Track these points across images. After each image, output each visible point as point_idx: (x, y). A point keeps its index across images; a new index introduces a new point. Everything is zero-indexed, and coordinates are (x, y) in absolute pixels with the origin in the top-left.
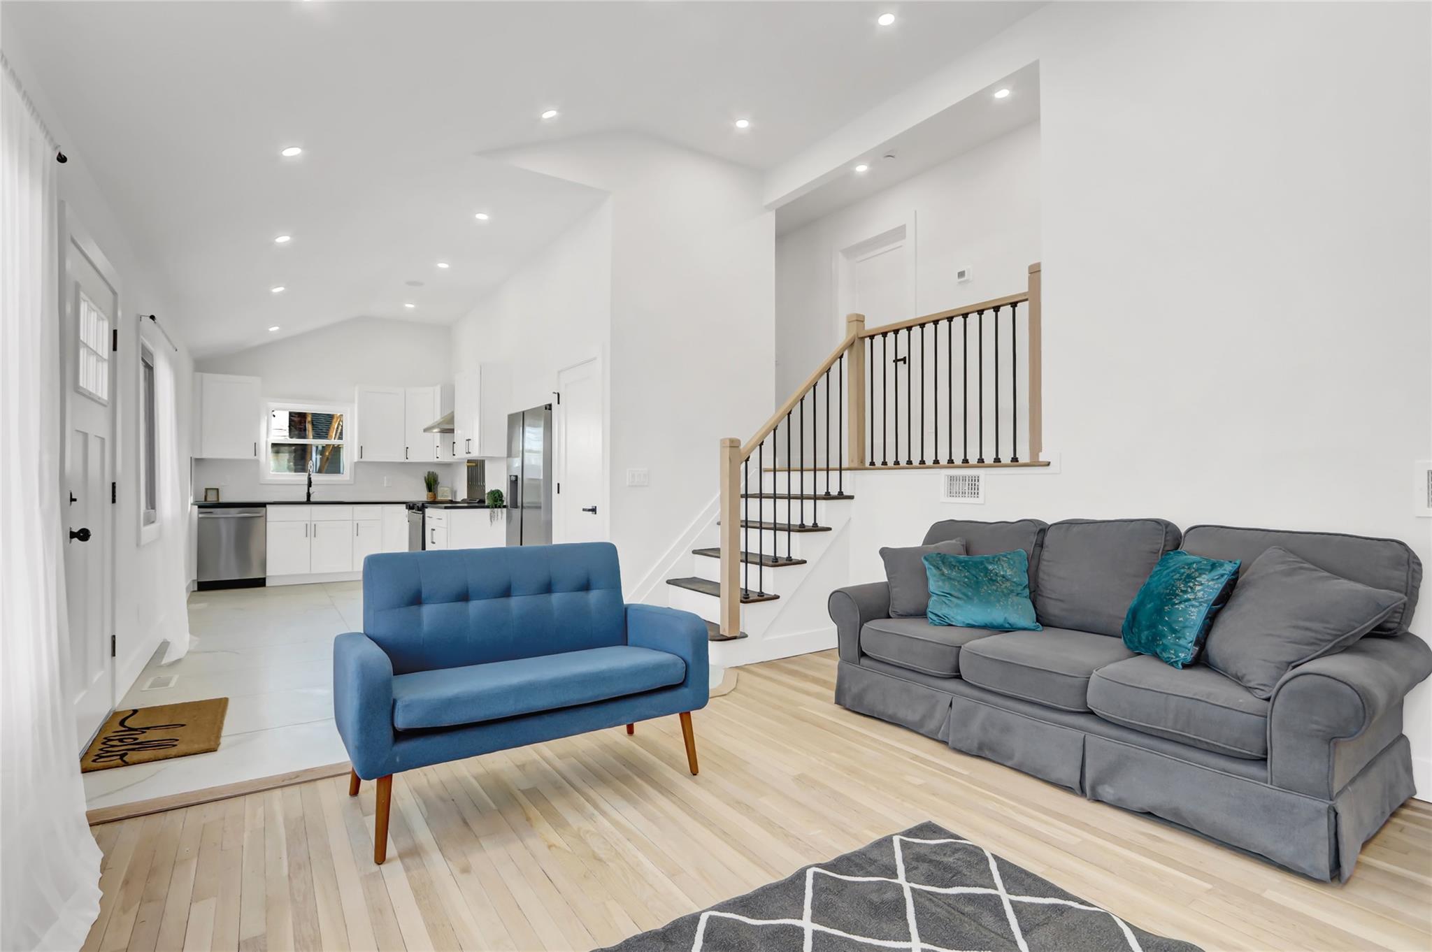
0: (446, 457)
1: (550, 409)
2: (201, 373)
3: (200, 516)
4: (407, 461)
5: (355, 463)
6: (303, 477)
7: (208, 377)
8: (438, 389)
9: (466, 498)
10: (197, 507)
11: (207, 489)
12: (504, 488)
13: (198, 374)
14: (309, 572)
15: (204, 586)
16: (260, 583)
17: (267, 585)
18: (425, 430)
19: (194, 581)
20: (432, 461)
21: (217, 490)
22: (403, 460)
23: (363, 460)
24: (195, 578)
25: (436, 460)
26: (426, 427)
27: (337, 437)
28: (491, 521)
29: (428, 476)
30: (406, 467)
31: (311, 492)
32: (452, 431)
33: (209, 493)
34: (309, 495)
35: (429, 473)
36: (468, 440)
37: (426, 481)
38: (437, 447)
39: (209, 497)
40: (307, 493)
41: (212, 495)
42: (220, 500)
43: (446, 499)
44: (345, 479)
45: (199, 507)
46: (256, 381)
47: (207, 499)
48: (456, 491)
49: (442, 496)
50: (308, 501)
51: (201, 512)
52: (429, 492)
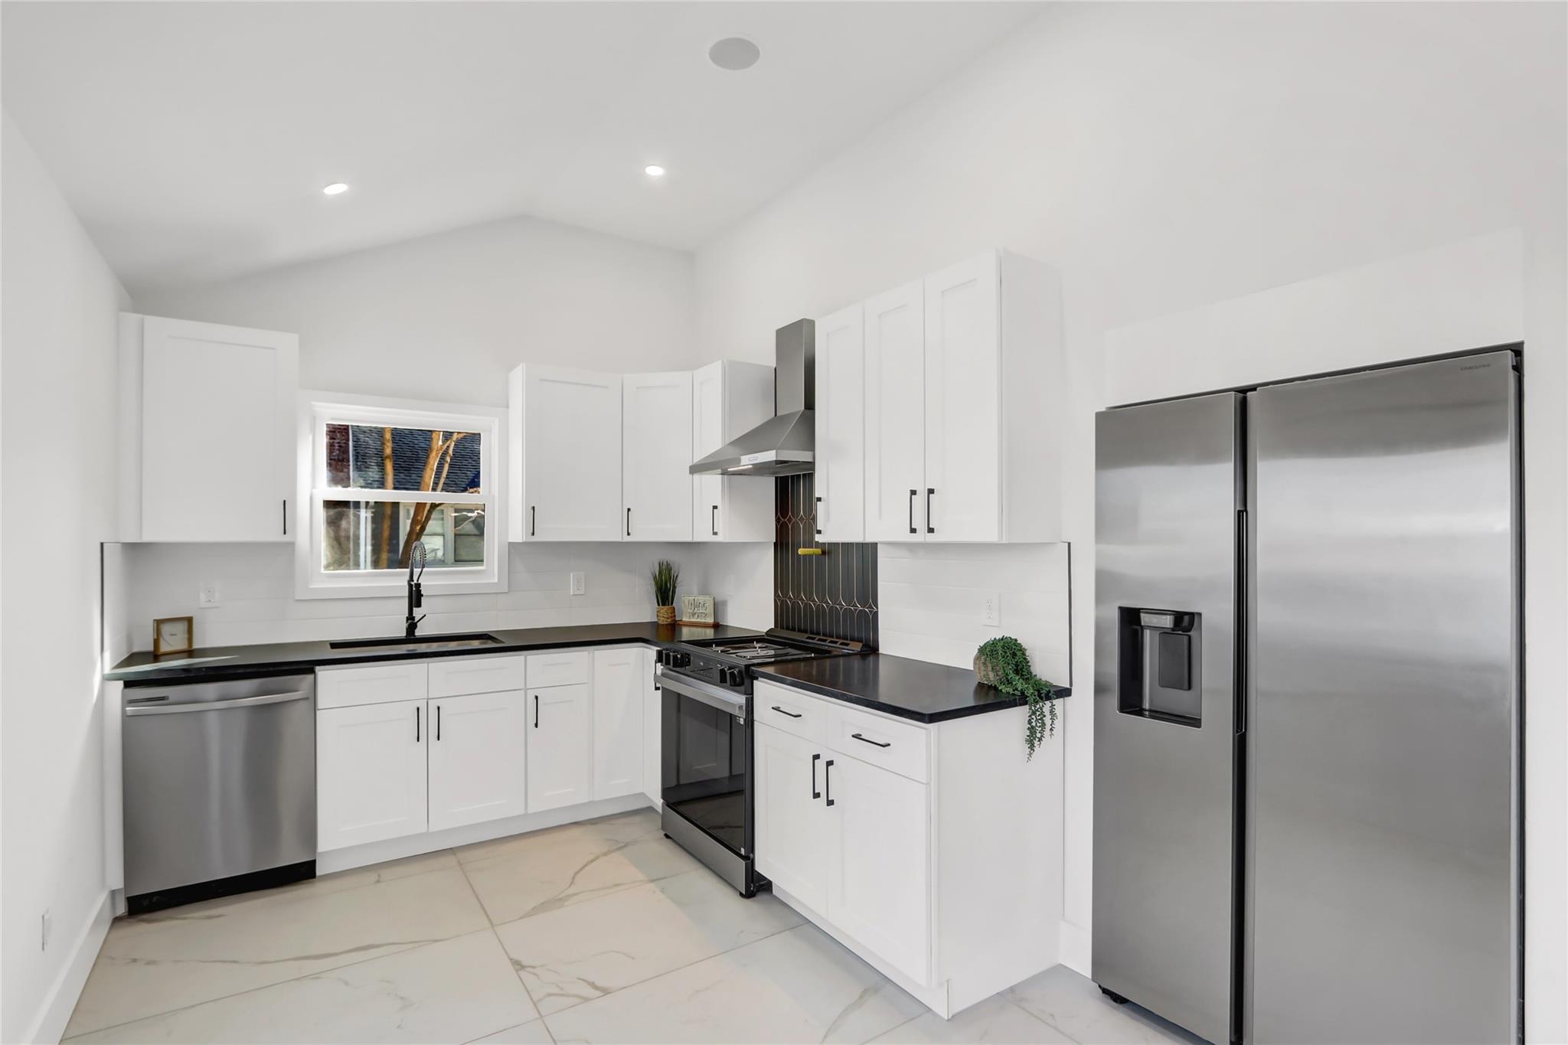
2: (139, 316)
3: (130, 710)
4: (627, 539)
5: (512, 546)
6: (397, 580)
7: (157, 326)
8: (712, 372)
9: (773, 627)
10: (121, 683)
11: (159, 623)
13: (134, 318)
14: (425, 830)
15: (144, 905)
16: (303, 872)
17: (318, 873)
18: (695, 470)
19: (113, 893)
21: (189, 621)
22: (616, 535)
23: (536, 539)
24: (116, 880)
26: (698, 459)
27: (441, 485)
29: (660, 572)
33: (166, 629)
34: (412, 625)
35: (660, 565)
36: (931, 491)
37: (656, 584)
38: (715, 507)
39: (164, 648)
40: (408, 619)
41: (174, 640)
42: (196, 646)
43: (703, 621)
44: (496, 581)
45: (128, 684)
46: (287, 343)
47: (155, 656)
48: (724, 603)
49: (694, 615)
50: (411, 637)
51: (132, 702)
52: (664, 604)
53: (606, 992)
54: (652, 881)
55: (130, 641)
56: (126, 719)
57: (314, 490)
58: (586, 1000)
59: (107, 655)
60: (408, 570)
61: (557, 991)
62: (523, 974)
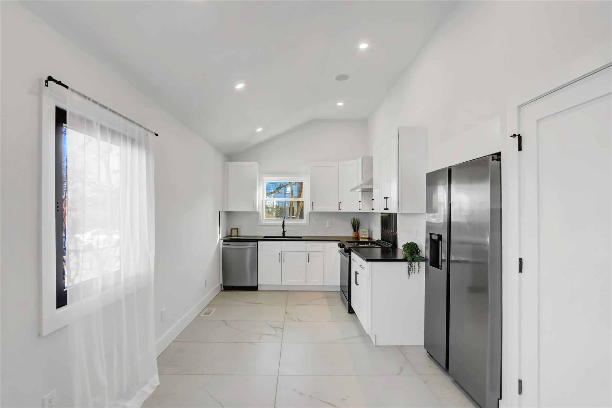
0: (365, 209)
1: (499, 160)
3: (224, 246)
4: (340, 211)
5: (310, 212)
6: (281, 222)
7: (232, 164)
8: (360, 160)
9: (380, 239)
11: (232, 229)
12: (422, 243)
13: (227, 162)
14: (281, 284)
15: (227, 288)
16: (255, 288)
17: (259, 290)
18: (351, 190)
20: (356, 211)
21: (237, 229)
22: (337, 210)
23: (313, 211)
25: (359, 211)
26: (351, 188)
28: (409, 274)
29: (354, 221)
30: (340, 215)
31: (285, 231)
32: (371, 190)
33: (233, 231)
34: (284, 233)
35: (354, 219)
36: (386, 198)
37: (352, 224)
38: (360, 201)
39: (233, 235)
40: (283, 231)
41: (234, 233)
42: (239, 235)
43: (365, 237)
44: (306, 222)
45: (224, 241)
46: (255, 164)
47: (231, 236)
48: (372, 231)
49: (363, 235)
50: (284, 236)
51: (224, 245)
52: (354, 231)
53: (300, 321)
54: (328, 305)
55: (227, 233)
56: (223, 248)
57: (263, 199)
58: (295, 321)
59: (220, 235)
60: (283, 219)
61: (290, 318)
62: (286, 315)
